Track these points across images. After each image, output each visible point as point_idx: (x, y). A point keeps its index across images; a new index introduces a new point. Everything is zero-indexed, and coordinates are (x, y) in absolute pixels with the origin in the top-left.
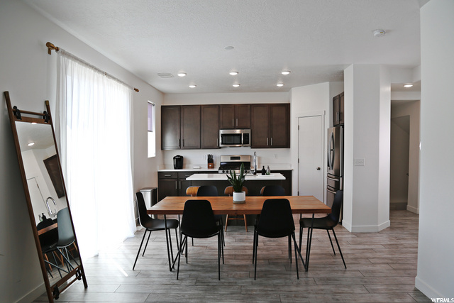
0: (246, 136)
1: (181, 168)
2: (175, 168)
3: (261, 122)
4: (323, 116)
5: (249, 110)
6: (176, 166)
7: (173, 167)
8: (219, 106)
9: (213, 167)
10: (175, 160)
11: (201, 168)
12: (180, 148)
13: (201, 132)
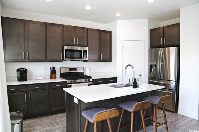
0: (85, 52)
1: (25, 80)
4: (143, 41)
5: (86, 33)
6: (19, 78)
7: (17, 79)
8: (63, 26)
9: (55, 78)
10: (19, 72)
11: (44, 79)
12: (25, 61)
13: (46, 47)
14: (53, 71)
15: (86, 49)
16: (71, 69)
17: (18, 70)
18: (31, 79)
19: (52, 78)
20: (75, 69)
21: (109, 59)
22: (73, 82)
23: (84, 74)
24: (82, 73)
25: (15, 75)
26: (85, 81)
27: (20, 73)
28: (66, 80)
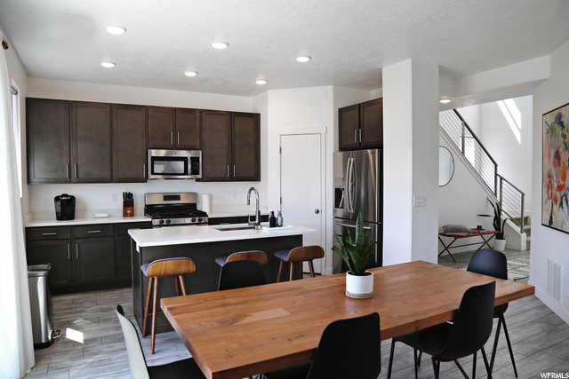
0: (195, 160)
1: (72, 217)
2: (59, 218)
3: (217, 139)
4: (323, 135)
5: (198, 120)
6: (59, 215)
7: (55, 217)
8: (146, 108)
9: (132, 215)
10: (59, 203)
11: (109, 217)
12: (69, 181)
13: (111, 152)
14: (128, 201)
15: (199, 154)
16: (167, 197)
17: (57, 199)
18: (83, 217)
19: (125, 215)
20: (177, 197)
21: (253, 175)
22: (165, 223)
23: (198, 208)
24: (194, 205)
25: (52, 207)
26: (191, 222)
27: (61, 206)
28: (150, 220)
